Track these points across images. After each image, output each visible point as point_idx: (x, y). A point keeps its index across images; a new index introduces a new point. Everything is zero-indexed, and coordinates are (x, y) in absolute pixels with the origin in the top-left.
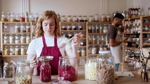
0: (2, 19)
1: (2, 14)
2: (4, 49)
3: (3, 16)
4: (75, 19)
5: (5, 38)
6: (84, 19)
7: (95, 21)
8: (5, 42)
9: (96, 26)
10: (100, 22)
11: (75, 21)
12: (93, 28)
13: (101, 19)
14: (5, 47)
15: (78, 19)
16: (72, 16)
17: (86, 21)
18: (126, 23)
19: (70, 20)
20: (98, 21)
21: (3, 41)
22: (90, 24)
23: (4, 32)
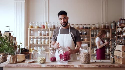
0: (30, 27)
1: (30, 23)
2: (30, 48)
3: (30, 24)
4: (81, 27)
5: (31, 39)
6: (89, 26)
7: (96, 28)
8: (31, 42)
9: (97, 32)
10: (100, 29)
11: (82, 28)
12: (95, 33)
13: (101, 26)
14: (31, 46)
15: (83, 27)
16: (79, 25)
17: (90, 28)
18: (118, 30)
19: (77, 27)
20: (99, 28)
21: (30, 42)
22: (93, 30)
23: (31, 36)
